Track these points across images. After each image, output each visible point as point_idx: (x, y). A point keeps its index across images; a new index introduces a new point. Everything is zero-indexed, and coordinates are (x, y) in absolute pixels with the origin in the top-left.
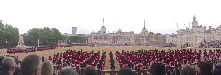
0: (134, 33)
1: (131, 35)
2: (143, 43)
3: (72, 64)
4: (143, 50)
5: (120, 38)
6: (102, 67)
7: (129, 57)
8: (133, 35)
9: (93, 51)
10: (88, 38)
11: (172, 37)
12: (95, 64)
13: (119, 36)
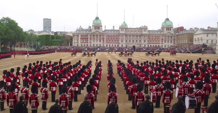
0: (148, 29)
1: (144, 33)
2: (164, 47)
3: (42, 89)
4: (163, 59)
5: (125, 37)
6: (94, 89)
7: (140, 72)
8: (147, 33)
9: (80, 61)
10: (71, 39)
11: (206, 35)
12: (84, 83)
13: (122, 35)
